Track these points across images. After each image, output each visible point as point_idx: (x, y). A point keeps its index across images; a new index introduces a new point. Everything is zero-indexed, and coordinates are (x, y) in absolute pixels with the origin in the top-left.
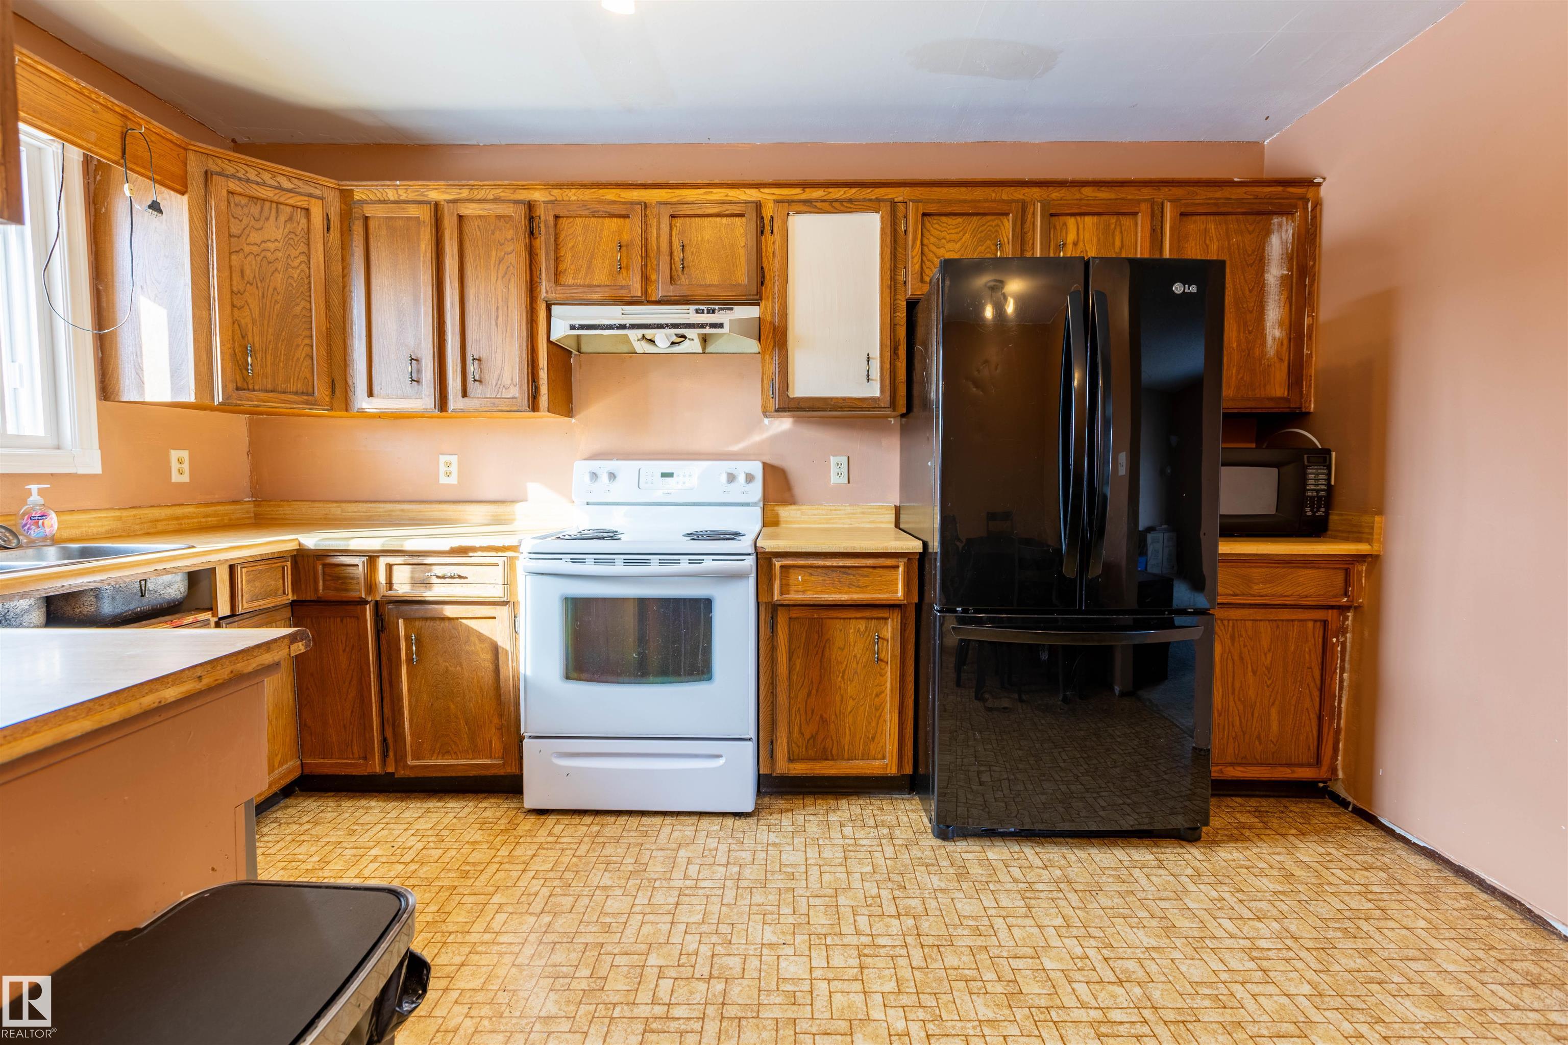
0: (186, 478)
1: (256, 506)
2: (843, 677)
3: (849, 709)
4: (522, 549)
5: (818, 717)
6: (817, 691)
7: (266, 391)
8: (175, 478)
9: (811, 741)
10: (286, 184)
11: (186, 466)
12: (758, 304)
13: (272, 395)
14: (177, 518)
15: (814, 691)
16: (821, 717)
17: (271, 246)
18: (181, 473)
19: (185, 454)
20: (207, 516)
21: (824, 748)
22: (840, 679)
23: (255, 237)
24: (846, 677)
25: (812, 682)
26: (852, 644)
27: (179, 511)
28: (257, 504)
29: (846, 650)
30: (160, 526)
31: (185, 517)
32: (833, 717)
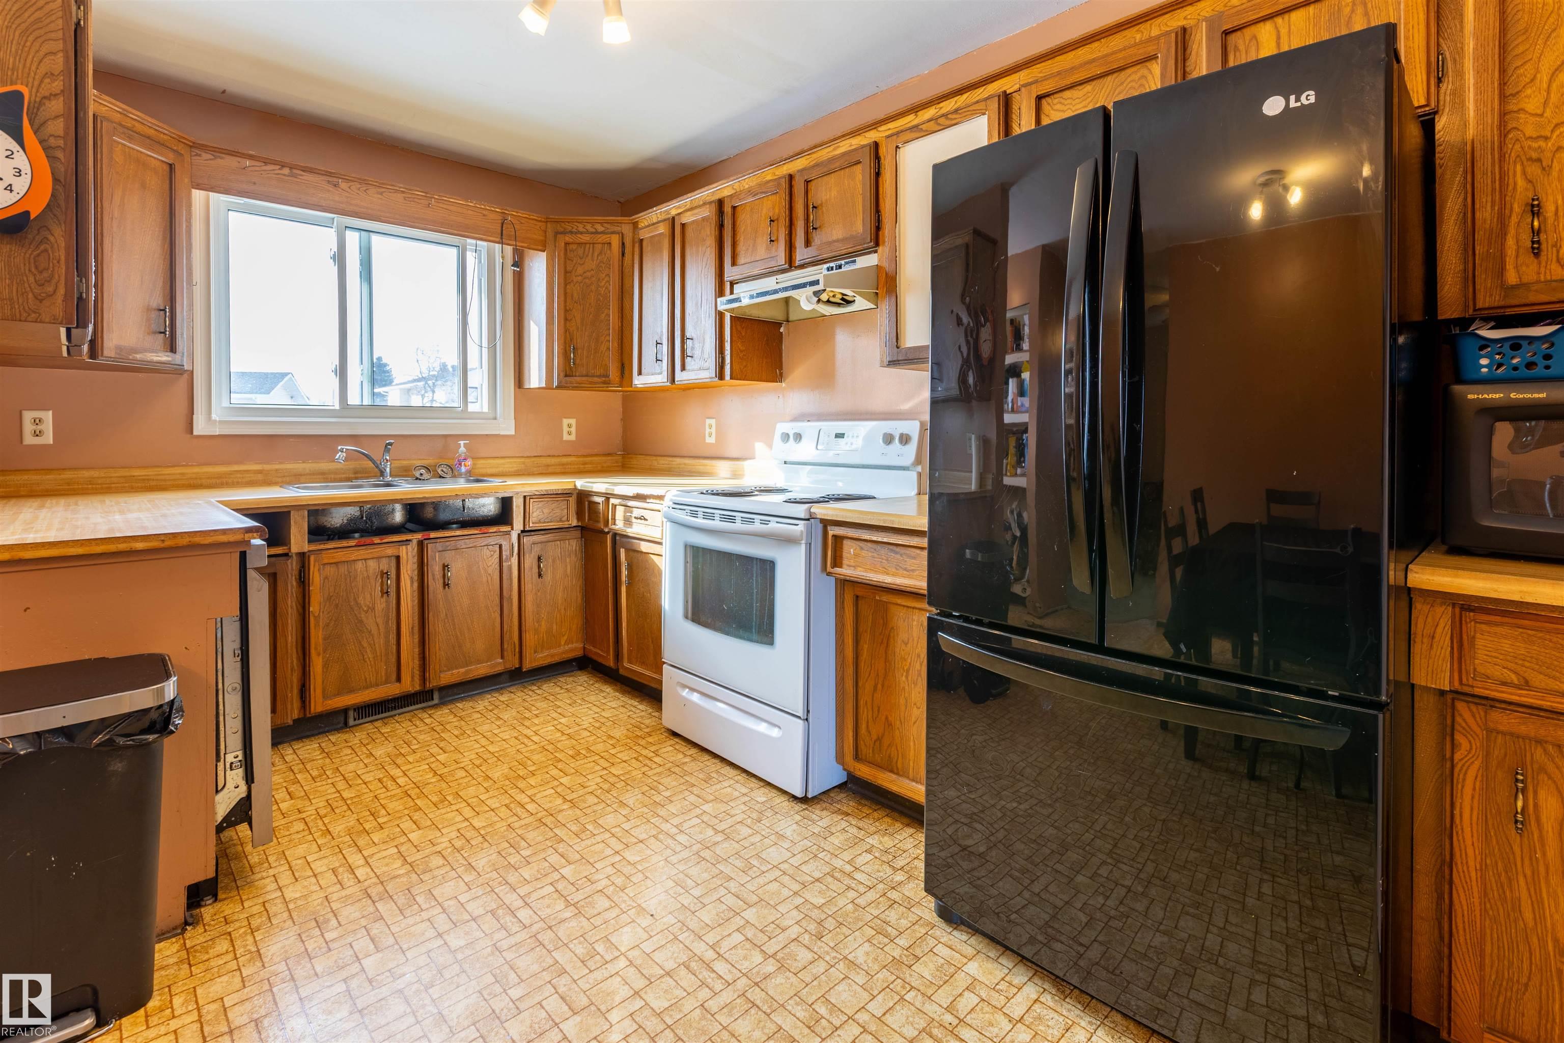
0: (573, 437)
1: (623, 458)
2: (907, 677)
3: (913, 719)
4: (666, 498)
5: (883, 718)
6: (883, 686)
7: (582, 376)
8: (566, 437)
9: (878, 743)
10: (600, 228)
11: (573, 430)
12: (876, 252)
13: (584, 379)
14: (563, 465)
15: (879, 686)
16: (887, 718)
17: (589, 274)
18: (569, 433)
19: (573, 421)
20: (585, 464)
21: (890, 756)
22: (904, 678)
23: (580, 270)
24: (910, 678)
25: (878, 675)
26: (916, 639)
27: (565, 460)
28: (623, 456)
29: (909, 645)
30: (551, 470)
31: (567, 464)
32: (898, 722)
